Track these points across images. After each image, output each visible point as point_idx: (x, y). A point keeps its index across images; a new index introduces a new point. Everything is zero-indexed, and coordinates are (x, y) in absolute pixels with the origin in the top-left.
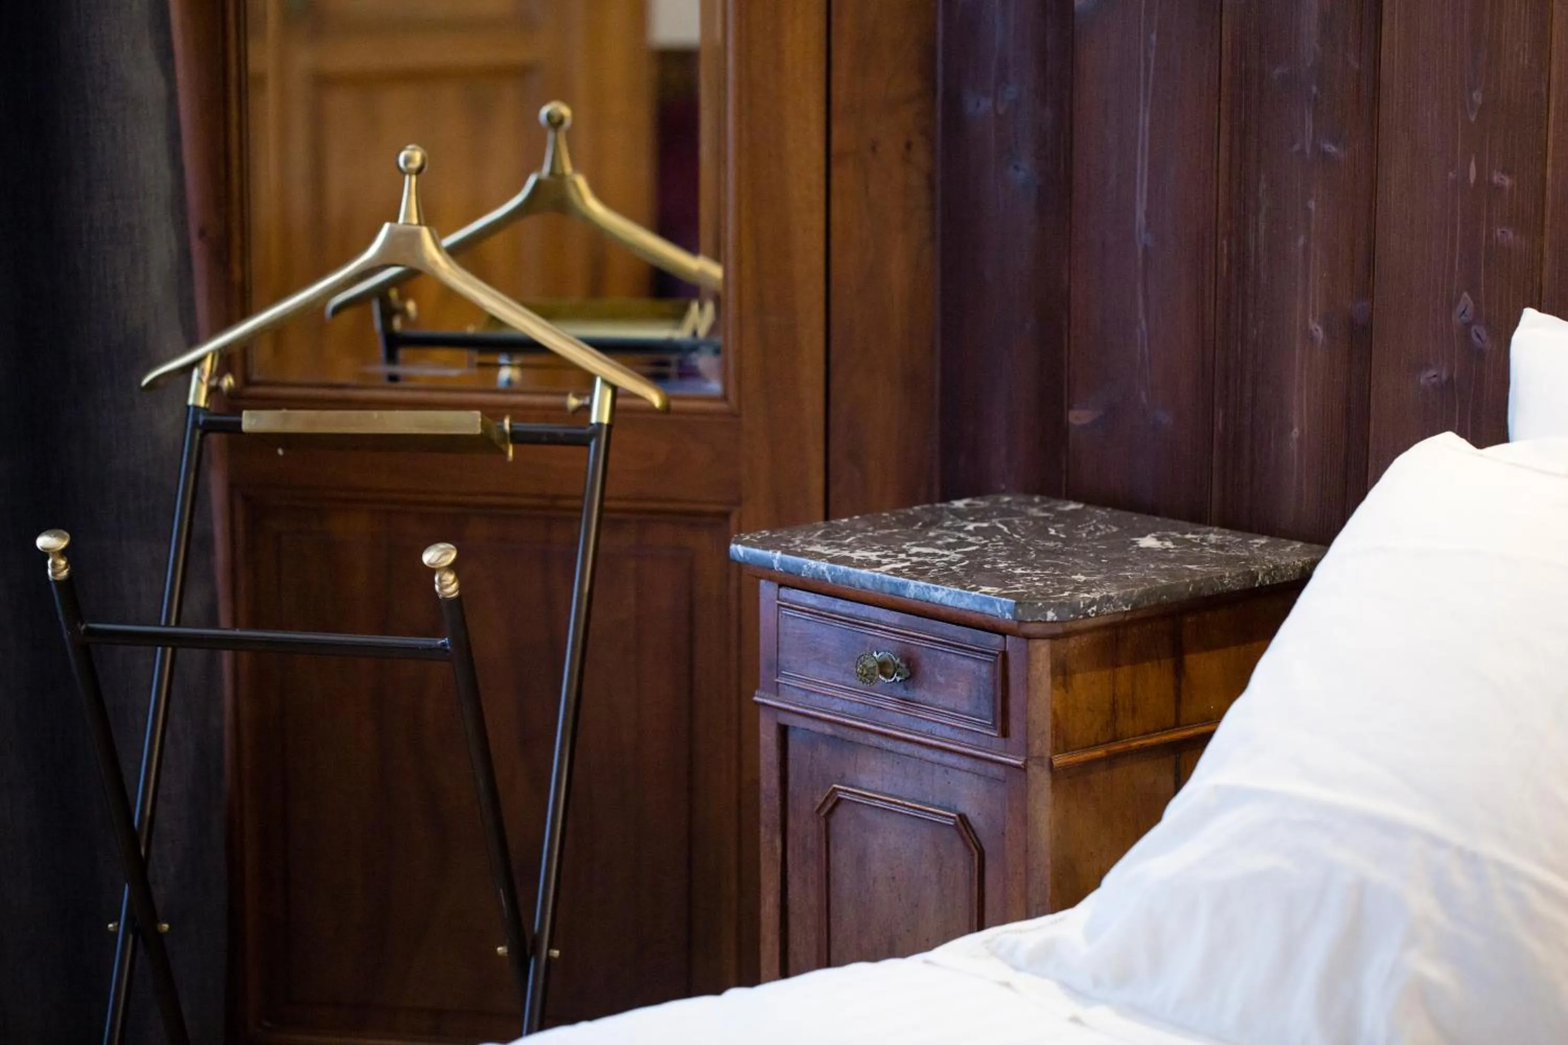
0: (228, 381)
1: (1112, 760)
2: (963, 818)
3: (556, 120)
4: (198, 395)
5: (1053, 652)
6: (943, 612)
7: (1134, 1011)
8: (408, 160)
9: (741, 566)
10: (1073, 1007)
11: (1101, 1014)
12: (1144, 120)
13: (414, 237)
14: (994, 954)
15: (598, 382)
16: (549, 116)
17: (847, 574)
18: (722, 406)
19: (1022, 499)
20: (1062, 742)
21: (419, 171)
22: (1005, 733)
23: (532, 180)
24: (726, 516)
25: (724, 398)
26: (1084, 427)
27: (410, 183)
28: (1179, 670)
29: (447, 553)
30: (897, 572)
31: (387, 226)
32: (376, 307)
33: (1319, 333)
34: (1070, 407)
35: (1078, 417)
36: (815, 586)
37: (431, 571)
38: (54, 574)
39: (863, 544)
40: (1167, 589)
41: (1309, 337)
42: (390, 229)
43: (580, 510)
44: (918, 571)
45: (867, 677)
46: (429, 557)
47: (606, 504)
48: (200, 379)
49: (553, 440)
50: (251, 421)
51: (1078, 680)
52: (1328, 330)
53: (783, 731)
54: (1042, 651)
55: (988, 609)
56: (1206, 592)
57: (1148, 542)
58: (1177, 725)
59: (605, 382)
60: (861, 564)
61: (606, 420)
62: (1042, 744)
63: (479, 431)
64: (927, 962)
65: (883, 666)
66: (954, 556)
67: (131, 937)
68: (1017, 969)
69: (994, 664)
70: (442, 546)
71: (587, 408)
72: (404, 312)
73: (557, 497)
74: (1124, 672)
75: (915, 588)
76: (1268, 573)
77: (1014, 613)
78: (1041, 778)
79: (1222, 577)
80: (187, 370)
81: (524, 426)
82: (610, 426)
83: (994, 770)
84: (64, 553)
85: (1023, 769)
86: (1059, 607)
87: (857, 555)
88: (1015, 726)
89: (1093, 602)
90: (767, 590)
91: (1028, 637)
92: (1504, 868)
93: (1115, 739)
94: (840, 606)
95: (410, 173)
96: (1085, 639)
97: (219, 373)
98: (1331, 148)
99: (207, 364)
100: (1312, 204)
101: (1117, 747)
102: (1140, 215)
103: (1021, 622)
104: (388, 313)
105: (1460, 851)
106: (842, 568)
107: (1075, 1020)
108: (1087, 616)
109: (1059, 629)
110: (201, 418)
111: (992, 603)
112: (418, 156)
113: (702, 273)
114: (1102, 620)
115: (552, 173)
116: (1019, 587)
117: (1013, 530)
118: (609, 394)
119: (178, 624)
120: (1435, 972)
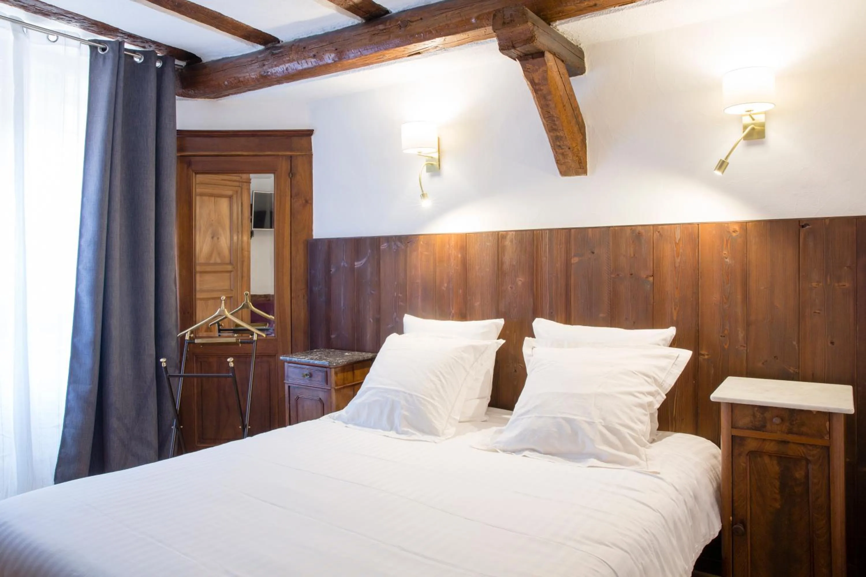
0: (192, 335)
1: (344, 388)
2: (320, 399)
3: (247, 294)
4: (187, 338)
5: (335, 370)
6: (316, 365)
7: (355, 424)
8: (223, 298)
9: (282, 360)
10: (345, 425)
11: (350, 425)
12: (342, 290)
13: (224, 311)
14: (330, 418)
15: (255, 334)
16: (246, 294)
17: (300, 360)
18: (274, 338)
19: (325, 349)
20: (337, 385)
21: (225, 300)
22: (327, 384)
23: (243, 304)
24: (275, 355)
25: (275, 336)
26: (333, 338)
27: (223, 302)
28: (354, 373)
29: (231, 359)
30: (308, 359)
31: (219, 309)
32: (217, 324)
33: (372, 321)
34: (332, 334)
35: (333, 336)
36: (295, 363)
37: (229, 362)
38: (163, 365)
39: (302, 356)
40: (352, 360)
41: (370, 321)
42: (220, 310)
43: (252, 355)
44: (312, 359)
45: (304, 376)
46: (228, 360)
47: (256, 354)
48: (188, 335)
49: (248, 343)
50: (196, 341)
51: (339, 375)
52: (373, 320)
53: (289, 387)
54: (333, 371)
55: (324, 364)
56: (358, 360)
57: (347, 354)
58: (354, 382)
59: (256, 333)
60: (302, 358)
61: (256, 339)
62: (333, 385)
63: (235, 341)
64: (319, 420)
65: (307, 375)
66: (317, 357)
67: (176, 429)
68: (334, 420)
69: (325, 373)
70: (231, 358)
71: (253, 337)
72: (222, 325)
73: (247, 353)
74: (345, 374)
75: (311, 361)
76: (367, 357)
77: (329, 364)
78: (333, 391)
79: (360, 358)
80: (185, 334)
81: (243, 341)
82: (257, 340)
83: (326, 390)
84: (165, 362)
85: (330, 390)
86: (335, 363)
87: (301, 357)
88: (329, 383)
89: (341, 362)
90: (286, 364)
91: (331, 368)
92: (417, 396)
93: (344, 384)
94: (299, 366)
95: (223, 300)
96: (339, 368)
97: (191, 334)
98: (373, 292)
99: (189, 333)
100: (370, 301)
101: (345, 385)
102: (342, 305)
103: (329, 366)
104: (219, 325)
105: (409, 394)
106: (299, 359)
107: (346, 427)
108: (340, 364)
109: (335, 367)
110: (188, 341)
111: (325, 363)
112: (224, 298)
113: (271, 318)
114: (342, 365)
115: (246, 302)
116: (329, 361)
117: (325, 353)
118: (256, 335)
119: (184, 373)
120: (406, 413)
